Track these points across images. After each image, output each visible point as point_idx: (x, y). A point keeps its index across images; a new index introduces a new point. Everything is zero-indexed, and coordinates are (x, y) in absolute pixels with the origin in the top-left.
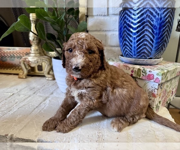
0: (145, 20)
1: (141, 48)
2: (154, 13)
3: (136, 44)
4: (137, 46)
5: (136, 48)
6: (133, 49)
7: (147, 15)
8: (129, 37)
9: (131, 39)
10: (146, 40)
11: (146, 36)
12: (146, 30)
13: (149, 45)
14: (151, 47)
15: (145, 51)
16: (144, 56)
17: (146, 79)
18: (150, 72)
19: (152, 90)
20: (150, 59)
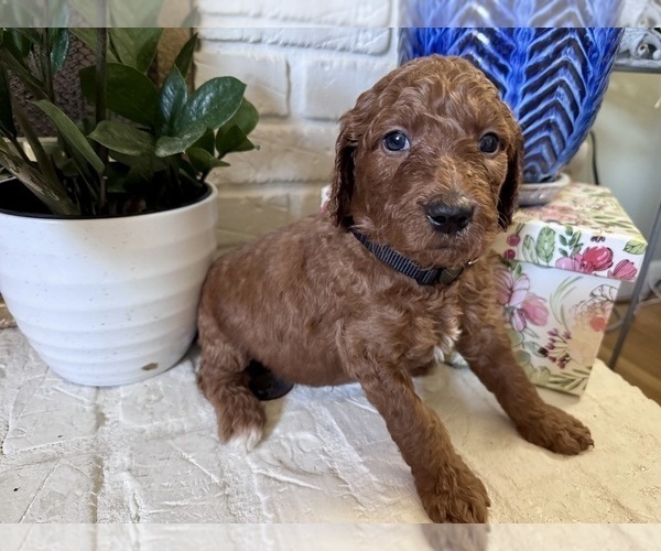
1: (533, 140)
10: (557, 106)
11: (560, 90)
12: (566, 64)
13: (562, 127)
14: (565, 134)
15: (544, 150)
16: (532, 170)
17: (574, 270)
18: (594, 239)
19: (592, 308)
20: (545, 180)
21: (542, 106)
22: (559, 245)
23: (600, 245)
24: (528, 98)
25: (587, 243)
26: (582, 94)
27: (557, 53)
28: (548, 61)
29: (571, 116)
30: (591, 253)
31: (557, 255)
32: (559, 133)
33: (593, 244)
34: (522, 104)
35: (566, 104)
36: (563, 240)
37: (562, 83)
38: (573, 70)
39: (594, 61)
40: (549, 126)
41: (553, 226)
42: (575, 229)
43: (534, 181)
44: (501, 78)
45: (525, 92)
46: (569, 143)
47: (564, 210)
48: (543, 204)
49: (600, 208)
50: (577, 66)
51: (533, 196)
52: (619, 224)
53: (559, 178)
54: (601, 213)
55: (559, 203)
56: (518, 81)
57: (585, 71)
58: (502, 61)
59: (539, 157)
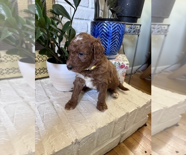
0: (116, 31)
1: (113, 49)
2: (121, 27)
3: (110, 47)
4: (111, 47)
5: (110, 49)
6: (107, 49)
7: (118, 28)
8: (106, 41)
9: (107, 43)
10: (116, 44)
11: (116, 41)
12: (117, 37)
13: (117, 46)
14: (117, 48)
15: (114, 50)
16: (113, 53)
17: (120, 68)
18: (122, 63)
19: (123, 74)
20: (115, 55)
21: (114, 44)
22: (117, 65)
23: (123, 64)
24: (112, 43)
25: (121, 64)
26: (119, 42)
27: (115, 36)
28: (114, 37)
29: (118, 45)
30: (122, 65)
31: (117, 66)
32: (116, 48)
33: (122, 64)
34: (111, 44)
35: (117, 43)
36: (118, 64)
37: (116, 40)
38: (118, 38)
39: (121, 37)
40: (115, 47)
41: (116, 62)
42: (119, 62)
43: (113, 55)
44: (107, 40)
45: (111, 42)
46: (118, 49)
47: (118, 59)
48: (115, 58)
49: (123, 58)
50: (118, 37)
51: (113, 57)
52: (126, 61)
53: (117, 54)
54: (123, 59)
55: (117, 58)
56: (110, 40)
57: (119, 38)
58: (107, 37)
59: (114, 51)
